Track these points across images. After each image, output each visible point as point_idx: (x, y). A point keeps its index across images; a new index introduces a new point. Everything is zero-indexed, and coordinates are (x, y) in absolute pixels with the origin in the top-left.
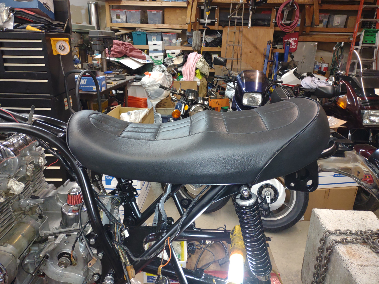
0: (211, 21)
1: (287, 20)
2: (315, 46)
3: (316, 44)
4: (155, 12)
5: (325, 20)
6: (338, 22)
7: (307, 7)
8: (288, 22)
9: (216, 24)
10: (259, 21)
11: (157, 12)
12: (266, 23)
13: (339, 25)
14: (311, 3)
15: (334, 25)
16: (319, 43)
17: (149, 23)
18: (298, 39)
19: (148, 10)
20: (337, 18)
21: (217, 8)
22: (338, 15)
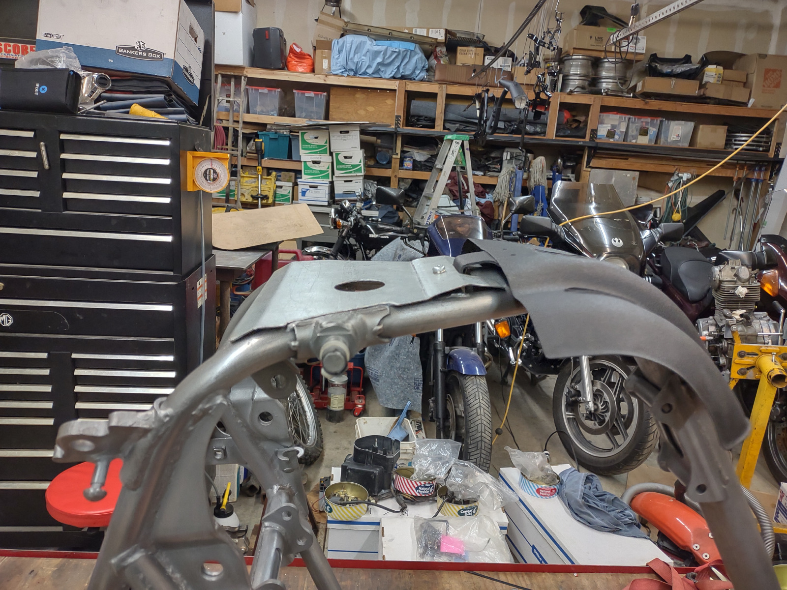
2: (634, 178)
3: (636, 174)
4: (311, 94)
9: (438, 125)
11: (315, 94)
12: (538, 130)
13: (678, 142)
15: (669, 140)
16: (641, 172)
17: (296, 116)
19: (297, 89)
20: (675, 127)
22: (677, 122)
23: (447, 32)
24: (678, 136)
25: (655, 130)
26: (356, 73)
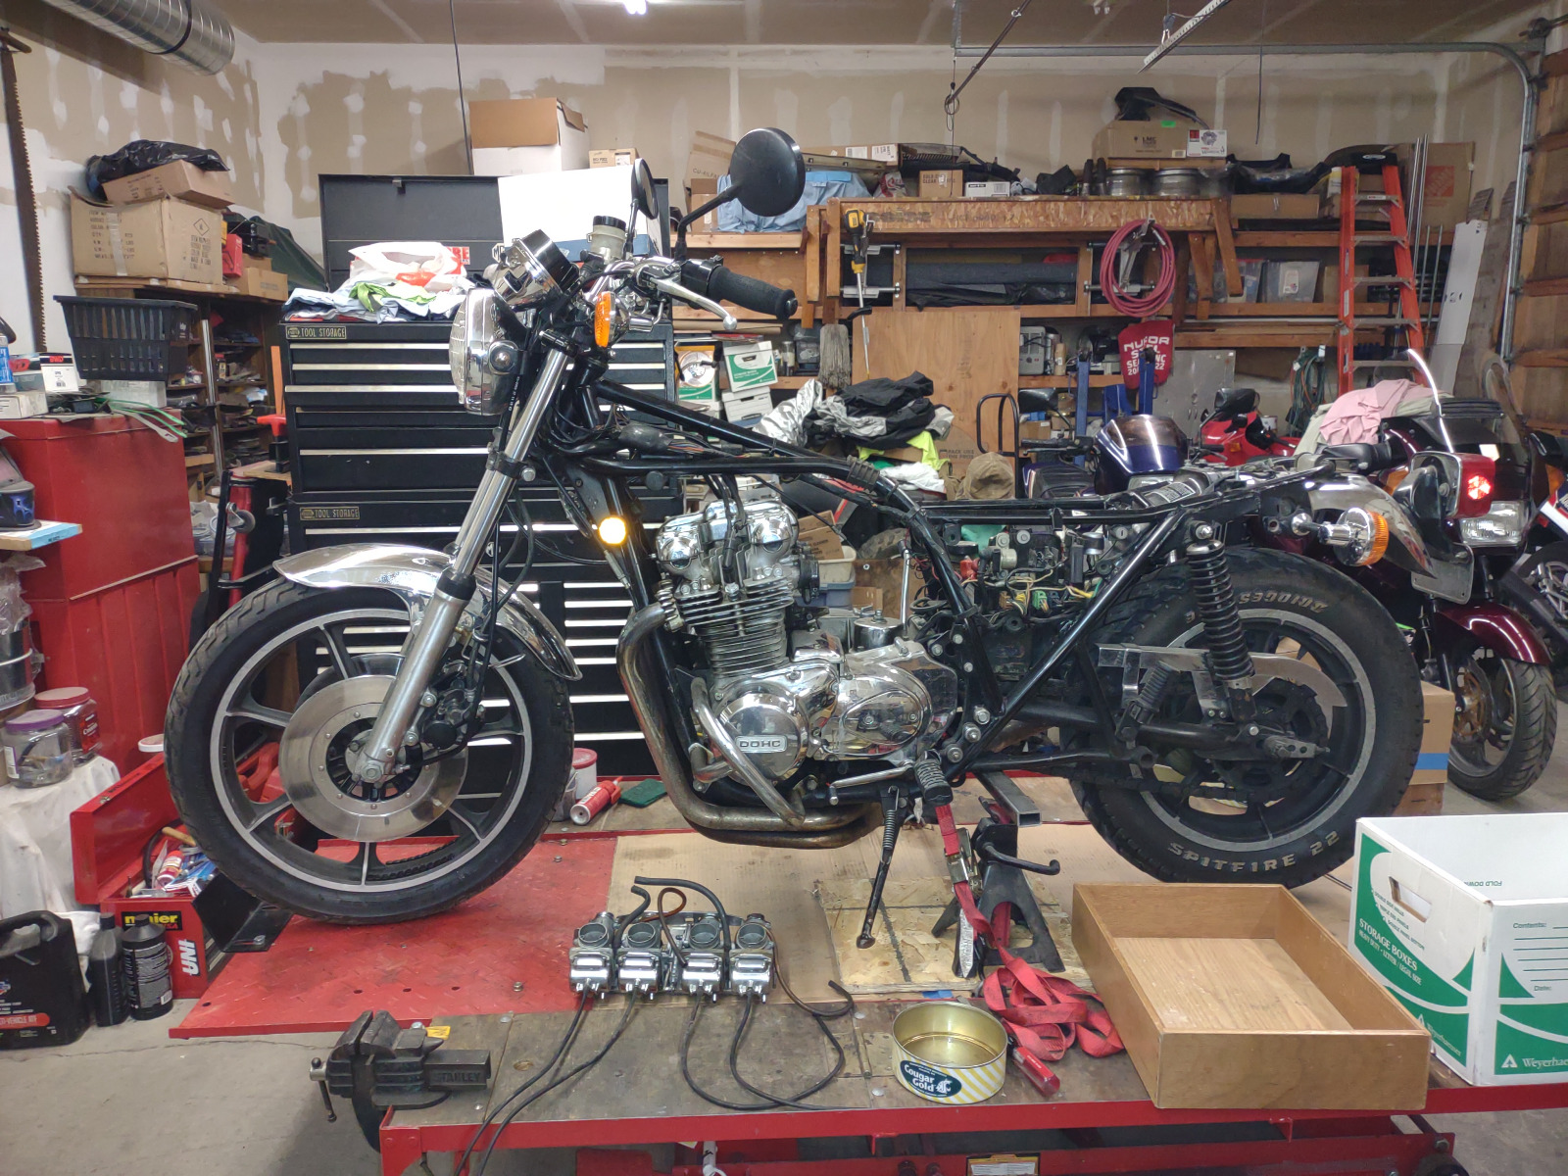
0: (881, 293)
1: (1133, 282)
2: (1228, 361)
3: (1231, 354)
5: (1252, 280)
6: (1294, 286)
7: (1194, 240)
8: (1136, 288)
9: (897, 300)
10: (1039, 289)
12: (1062, 294)
13: (1296, 295)
14: (1207, 228)
15: (1280, 294)
16: (1239, 350)
18: (1171, 341)
20: (1288, 272)
21: (900, 249)
22: (1290, 264)
23: (901, 148)
25: (1254, 279)
26: (758, 226)
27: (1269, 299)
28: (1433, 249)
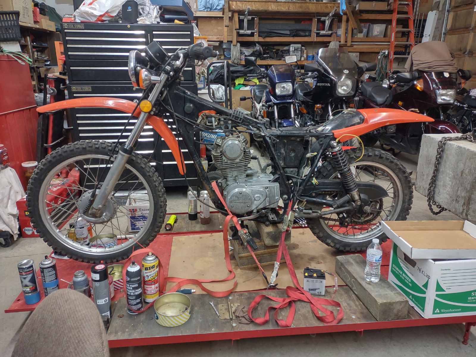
0: (251, 32)
1: (329, 30)
2: (357, 56)
9: (256, 35)
10: (300, 32)
12: (307, 34)
13: (378, 35)
15: (374, 35)
20: (376, 28)
21: (256, 18)
22: (377, 25)
24: (378, 32)
25: (366, 30)
26: (211, 9)
27: (370, 36)
28: (420, 20)
